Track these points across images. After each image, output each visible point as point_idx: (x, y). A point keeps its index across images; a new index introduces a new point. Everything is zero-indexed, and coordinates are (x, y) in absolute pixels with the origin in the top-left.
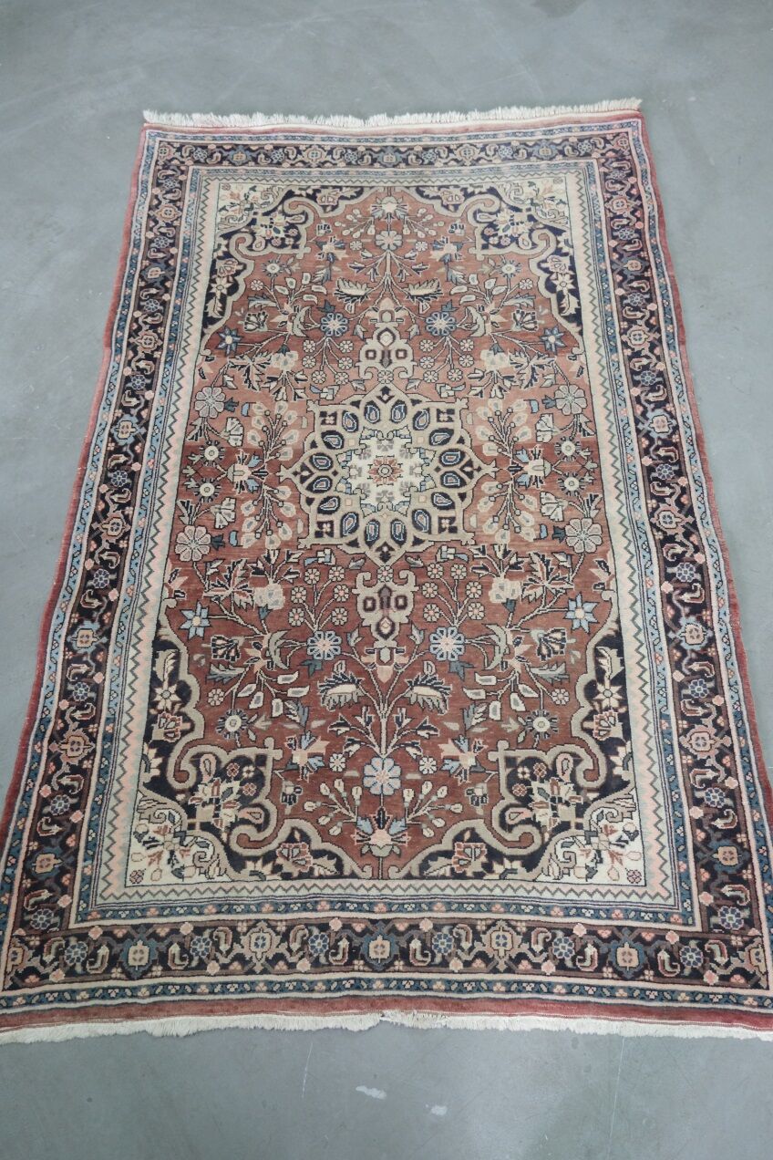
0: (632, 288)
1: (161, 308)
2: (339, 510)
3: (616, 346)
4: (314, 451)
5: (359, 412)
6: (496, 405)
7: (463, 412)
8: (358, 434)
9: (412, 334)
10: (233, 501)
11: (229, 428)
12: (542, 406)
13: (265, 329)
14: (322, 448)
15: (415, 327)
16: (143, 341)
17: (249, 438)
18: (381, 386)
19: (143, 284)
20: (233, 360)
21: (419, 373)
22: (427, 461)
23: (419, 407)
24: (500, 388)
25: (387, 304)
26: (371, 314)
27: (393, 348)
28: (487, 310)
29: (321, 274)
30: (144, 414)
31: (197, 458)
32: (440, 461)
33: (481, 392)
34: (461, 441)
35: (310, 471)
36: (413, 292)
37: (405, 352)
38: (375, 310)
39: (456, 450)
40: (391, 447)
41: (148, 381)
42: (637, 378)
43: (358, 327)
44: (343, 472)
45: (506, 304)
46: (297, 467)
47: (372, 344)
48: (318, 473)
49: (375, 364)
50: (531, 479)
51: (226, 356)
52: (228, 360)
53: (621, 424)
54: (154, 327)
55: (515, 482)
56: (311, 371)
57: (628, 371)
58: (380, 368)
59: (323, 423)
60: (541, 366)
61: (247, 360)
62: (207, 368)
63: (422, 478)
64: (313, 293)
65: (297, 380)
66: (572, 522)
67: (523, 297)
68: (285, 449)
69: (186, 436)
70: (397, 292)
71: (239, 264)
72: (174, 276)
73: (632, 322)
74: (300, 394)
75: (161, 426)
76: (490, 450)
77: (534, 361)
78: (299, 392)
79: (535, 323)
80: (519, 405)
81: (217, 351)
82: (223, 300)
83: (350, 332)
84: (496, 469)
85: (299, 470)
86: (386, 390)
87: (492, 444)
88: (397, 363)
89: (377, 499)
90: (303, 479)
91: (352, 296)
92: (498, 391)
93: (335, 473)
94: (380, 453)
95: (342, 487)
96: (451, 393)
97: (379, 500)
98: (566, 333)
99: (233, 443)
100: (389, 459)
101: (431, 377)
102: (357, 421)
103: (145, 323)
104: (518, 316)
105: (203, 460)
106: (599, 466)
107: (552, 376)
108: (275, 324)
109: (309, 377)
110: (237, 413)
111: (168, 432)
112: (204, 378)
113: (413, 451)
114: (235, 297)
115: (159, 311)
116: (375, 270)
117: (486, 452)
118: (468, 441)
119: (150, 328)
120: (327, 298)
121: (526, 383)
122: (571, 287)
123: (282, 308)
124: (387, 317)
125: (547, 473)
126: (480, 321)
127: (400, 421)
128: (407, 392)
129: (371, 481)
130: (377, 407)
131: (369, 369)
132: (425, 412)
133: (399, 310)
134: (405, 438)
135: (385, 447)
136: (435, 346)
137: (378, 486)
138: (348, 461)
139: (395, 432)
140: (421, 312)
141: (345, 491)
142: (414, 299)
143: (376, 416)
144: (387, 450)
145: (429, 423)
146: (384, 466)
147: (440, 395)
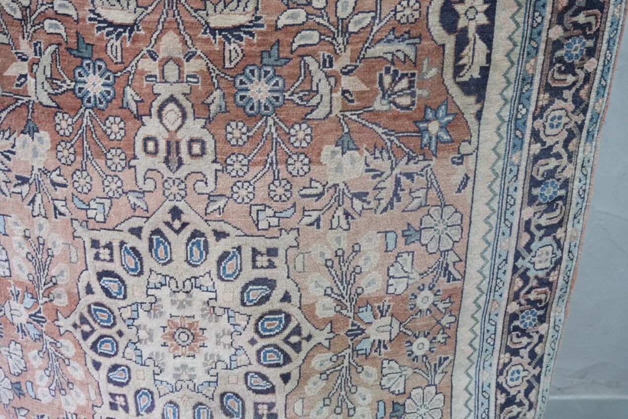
0: (576, 25)
2: (130, 383)
3: (522, 140)
4: (91, 298)
5: (142, 245)
6: (338, 240)
7: (291, 252)
8: (143, 280)
9: (213, 108)
12: (401, 240)
14: (100, 296)
15: (217, 93)
18: (169, 205)
21: (225, 181)
22: (238, 328)
23: (224, 245)
24: (347, 214)
25: (170, 44)
26: (147, 65)
27: (183, 136)
28: (337, 67)
32: (257, 331)
33: (318, 220)
34: (286, 298)
35: (91, 326)
36: (214, 21)
37: (203, 143)
38: (153, 56)
39: (279, 312)
40: (189, 304)
42: (536, 191)
44: (130, 333)
45: (371, 52)
47: (151, 126)
49: (158, 162)
50: (373, 345)
53: (498, 261)
55: (353, 350)
56: (70, 170)
57: (528, 181)
60: (409, 176)
63: (233, 351)
66: (414, 392)
67: (400, 38)
73: (556, 93)
76: (325, 308)
77: (402, 167)
79: (413, 95)
80: (370, 240)
84: (331, 335)
86: (176, 213)
87: (329, 299)
89: (175, 376)
91: (115, 26)
92: (343, 217)
93: (121, 334)
95: (130, 353)
96: (274, 221)
97: (177, 377)
98: (459, 115)
100: (188, 321)
101: (243, 192)
102: (141, 259)
104: (387, 79)
106: (457, 320)
107: (421, 193)
113: (219, 311)
117: (320, 313)
118: (295, 299)
121: (384, 203)
122: (482, 19)
124: (171, 71)
125: (393, 337)
126: (324, 88)
127: (199, 263)
128: (208, 218)
129: (165, 349)
130: (166, 240)
131: (150, 174)
132: (234, 252)
133: (191, 57)
134: (207, 291)
135: (181, 302)
136: (251, 134)
137: (175, 357)
138: (134, 319)
139: (193, 280)
140: (227, 65)
141: (134, 359)
142: (214, 35)
143: (166, 253)
144: (184, 307)
145: (241, 270)
146: (181, 330)
147: (257, 225)
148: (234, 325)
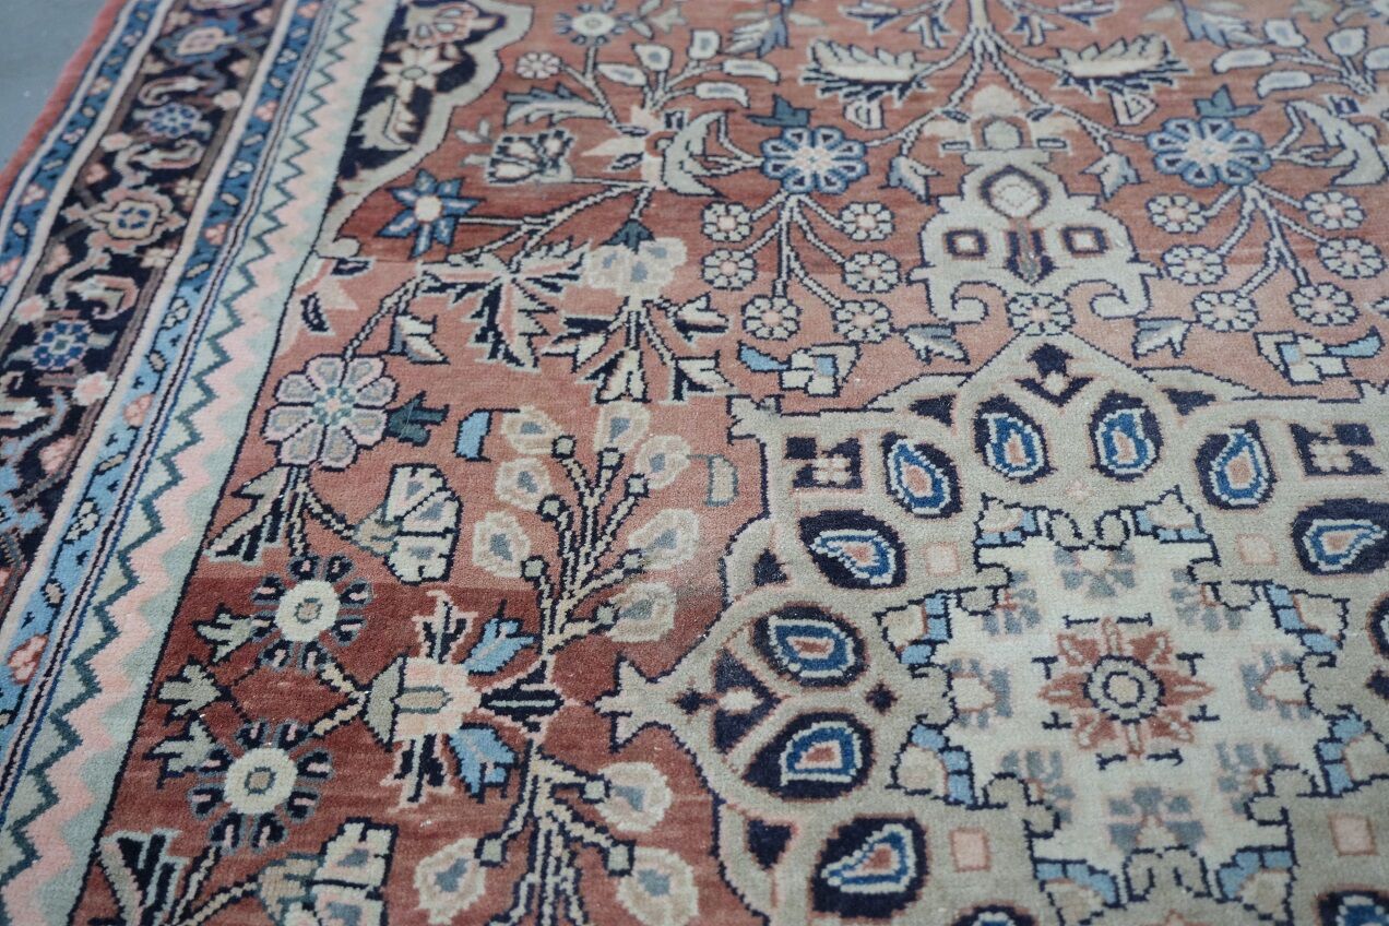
1: (206, 127)
2: (928, 893)
4: (770, 597)
5: (955, 439)
8: (962, 526)
9: (1108, 181)
10: (379, 840)
11: (396, 506)
13: (565, 174)
14: (806, 584)
15: (1112, 160)
16: (113, 218)
17: (478, 550)
18: (1028, 344)
19: (156, 68)
20: (436, 269)
21: (1170, 298)
22: (1316, 644)
23: (1205, 422)
25: (991, 99)
26: (946, 129)
27: (1048, 225)
28: (1370, 111)
29: (750, 36)
30: (52, 458)
31: (237, 633)
35: (760, 690)
36: (1079, 68)
37: (1097, 233)
38: (956, 117)
40: (1128, 580)
41: (100, 341)
43: (903, 165)
44: (920, 696)
46: (696, 672)
47: (963, 211)
48: (795, 701)
51: (412, 255)
52: (419, 267)
54: (163, 179)
56: (736, 299)
58: (1013, 285)
59: (805, 479)
61: (491, 268)
62: (335, 297)
64: (729, 78)
65: (683, 327)
68: (638, 590)
69: (207, 541)
70: (1021, 69)
71: (483, 14)
72: (261, 50)
74: (699, 378)
75: (108, 502)
78: (693, 369)
81: (380, 245)
82: (420, 102)
83: (879, 178)
85: (705, 686)
86: (1050, 359)
88: (1069, 269)
89: (1116, 834)
90: (728, 731)
91: (868, 85)
93: (882, 699)
94: (1079, 604)
95: (921, 765)
97: (1126, 836)
99: (407, 568)
100: (1129, 633)
101: (1225, 312)
102: (951, 473)
103: (136, 166)
105: (268, 640)
108: (599, 161)
109: (734, 318)
110: (439, 445)
111: (137, 523)
112: (320, 327)
114: (464, 94)
115: (192, 135)
116: (934, 21)
119: (149, 182)
120: (778, 91)
123: (621, 116)
124: (1001, 135)
127: (1138, 470)
128: (1142, 363)
129: (1062, 737)
130: (1027, 420)
131: (966, 291)
132: (1239, 437)
133: (1041, 115)
134: (1181, 540)
135: (1100, 578)
136: (1209, 213)
137: (1103, 763)
138: (933, 644)
139: (1126, 515)
140: (1123, 119)
141: (940, 791)
142: (1087, 87)
143: (1030, 453)
144: (1111, 593)
145: (1272, 480)
146: (1110, 666)
147: (1286, 373)
148: (1301, 633)
